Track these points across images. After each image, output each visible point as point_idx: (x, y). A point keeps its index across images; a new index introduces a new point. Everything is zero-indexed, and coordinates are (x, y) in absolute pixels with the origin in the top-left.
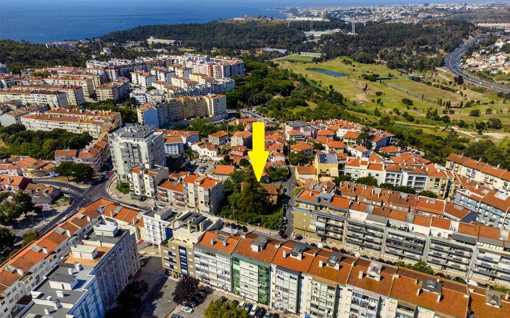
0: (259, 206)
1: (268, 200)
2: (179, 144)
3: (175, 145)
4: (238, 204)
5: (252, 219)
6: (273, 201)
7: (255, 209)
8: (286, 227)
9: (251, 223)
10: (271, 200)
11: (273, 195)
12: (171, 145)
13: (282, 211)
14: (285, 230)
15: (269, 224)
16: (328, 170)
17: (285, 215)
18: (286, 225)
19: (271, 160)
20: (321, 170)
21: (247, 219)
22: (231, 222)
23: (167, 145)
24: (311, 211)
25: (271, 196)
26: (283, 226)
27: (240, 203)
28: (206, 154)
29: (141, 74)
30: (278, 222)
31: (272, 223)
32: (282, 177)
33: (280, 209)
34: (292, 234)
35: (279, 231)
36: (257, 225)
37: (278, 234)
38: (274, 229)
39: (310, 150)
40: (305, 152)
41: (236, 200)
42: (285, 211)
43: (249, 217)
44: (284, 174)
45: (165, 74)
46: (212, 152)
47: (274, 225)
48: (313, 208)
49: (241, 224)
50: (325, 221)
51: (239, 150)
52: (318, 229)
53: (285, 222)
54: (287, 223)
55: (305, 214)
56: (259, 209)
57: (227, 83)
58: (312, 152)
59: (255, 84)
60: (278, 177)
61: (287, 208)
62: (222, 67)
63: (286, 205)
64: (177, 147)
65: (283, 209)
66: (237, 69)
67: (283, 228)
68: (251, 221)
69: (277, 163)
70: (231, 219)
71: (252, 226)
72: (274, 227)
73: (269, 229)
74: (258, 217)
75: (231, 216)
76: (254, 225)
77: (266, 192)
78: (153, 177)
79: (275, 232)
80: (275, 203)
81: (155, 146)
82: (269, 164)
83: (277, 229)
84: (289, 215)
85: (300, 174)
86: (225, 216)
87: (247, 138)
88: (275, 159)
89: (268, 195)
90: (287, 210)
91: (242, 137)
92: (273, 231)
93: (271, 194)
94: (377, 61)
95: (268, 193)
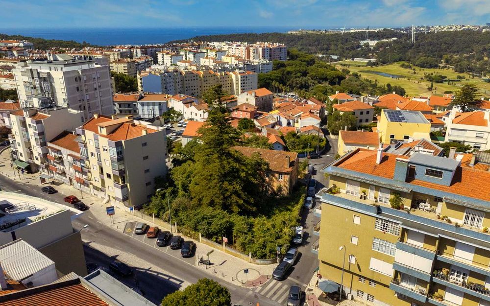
0: (236, 193)
1: (269, 184)
2: (160, 104)
3: (154, 104)
4: (191, 186)
5: (209, 224)
6: (280, 188)
7: (225, 198)
8: (300, 255)
9: (209, 236)
10: (275, 185)
11: (281, 173)
12: (148, 104)
13: (296, 210)
14: (295, 263)
15: (252, 242)
16: (407, 137)
17: (302, 222)
18: (301, 249)
19: (296, 125)
20: (392, 136)
21: (198, 223)
22: (165, 227)
23: (143, 105)
24: (379, 210)
25: (277, 175)
26: (291, 252)
27: (196, 184)
28: (193, 116)
29: (167, 54)
30: (279, 238)
31: (261, 240)
32: (308, 150)
33: (293, 206)
34: (315, 278)
35: (275, 266)
36: (220, 243)
37: (271, 273)
38: (263, 257)
39: (368, 113)
40: (357, 114)
41: (189, 176)
42: (304, 212)
43: (203, 218)
44: (315, 143)
45: (195, 54)
46: (201, 112)
47: (265, 246)
48: (385, 200)
49: (186, 235)
50: (433, 249)
51: (244, 109)
52: (401, 274)
53: (299, 241)
54: (304, 243)
55: (357, 221)
56: (235, 198)
57: (264, 64)
58: (370, 117)
59: (298, 68)
60: (303, 148)
61: (310, 205)
62: (260, 49)
63: (309, 199)
64: (157, 108)
65: (299, 206)
66: (277, 52)
67: (290, 256)
68: (207, 230)
69: (305, 130)
70: (166, 221)
71: (209, 241)
72: (264, 252)
73: (250, 255)
74: (227, 222)
75: (169, 212)
76: (215, 240)
77: (266, 167)
78: (38, 122)
79: (265, 266)
80: (285, 192)
81: (85, 81)
82: (290, 129)
83: (271, 259)
84: (313, 223)
85: (347, 144)
86: (155, 212)
87: (262, 97)
88: (301, 124)
89: (269, 172)
90: (310, 210)
91: (253, 95)
92: (258, 264)
93: (277, 172)
94: (441, 65)
95: (270, 168)
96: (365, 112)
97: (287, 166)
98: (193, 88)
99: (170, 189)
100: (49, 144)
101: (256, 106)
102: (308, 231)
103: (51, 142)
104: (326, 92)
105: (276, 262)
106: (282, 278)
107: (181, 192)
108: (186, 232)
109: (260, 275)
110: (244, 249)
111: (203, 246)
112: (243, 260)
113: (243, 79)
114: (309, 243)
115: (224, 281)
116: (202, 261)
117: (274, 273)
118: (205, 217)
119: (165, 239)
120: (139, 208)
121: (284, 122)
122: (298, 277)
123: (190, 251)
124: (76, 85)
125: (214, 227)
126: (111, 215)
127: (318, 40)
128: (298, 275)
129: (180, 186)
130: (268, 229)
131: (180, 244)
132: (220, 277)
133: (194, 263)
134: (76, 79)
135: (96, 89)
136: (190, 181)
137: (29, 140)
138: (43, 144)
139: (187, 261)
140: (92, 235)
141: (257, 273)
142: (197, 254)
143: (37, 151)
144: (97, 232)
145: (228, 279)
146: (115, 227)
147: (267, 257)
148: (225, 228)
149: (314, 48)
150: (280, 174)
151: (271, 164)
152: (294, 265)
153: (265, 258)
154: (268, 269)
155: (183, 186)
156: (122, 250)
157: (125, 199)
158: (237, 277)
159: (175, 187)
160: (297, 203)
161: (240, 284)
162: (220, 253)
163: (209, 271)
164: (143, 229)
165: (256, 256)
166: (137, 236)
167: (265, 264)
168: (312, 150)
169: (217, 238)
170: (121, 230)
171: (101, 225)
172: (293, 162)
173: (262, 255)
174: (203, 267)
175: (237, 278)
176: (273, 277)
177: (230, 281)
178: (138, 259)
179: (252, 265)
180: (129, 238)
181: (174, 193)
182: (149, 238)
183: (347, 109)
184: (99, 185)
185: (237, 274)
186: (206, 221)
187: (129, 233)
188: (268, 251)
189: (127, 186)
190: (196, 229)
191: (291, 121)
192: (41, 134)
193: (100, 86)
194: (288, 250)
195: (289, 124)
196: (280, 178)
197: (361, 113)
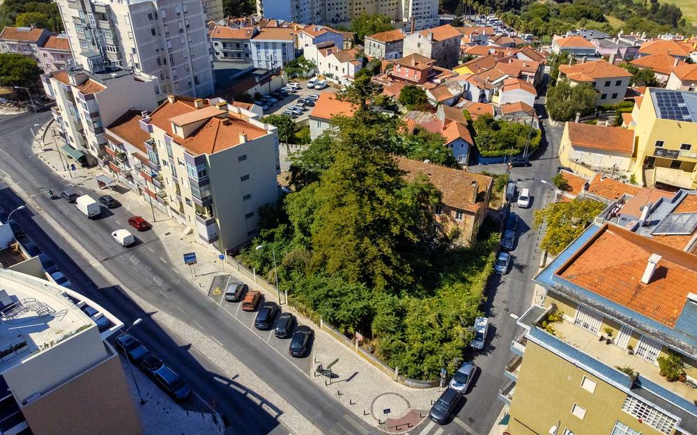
1: (440, 227)
2: (284, 45)
3: (274, 46)
4: (313, 228)
5: (336, 306)
6: (456, 234)
7: (364, 264)
8: (479, 371)
9: (335, 323)
10: (450, 227)
11: (460, 211)
12: (266, 46)
13: (479, 282)
14: (469, 390)
15: (401, 349)
16: (686, 147)
19: (495, 99)
20: (660, 143)
21: (319, 301)
22: (272, 295)
23: (258, 45)
24: (636, 384)
25: (454, 214)
26: (465, 370)
28: (333, 71)
30: (446, 340)
31: (417, 346)
32: (512, 151)
33: (474, 274)
35: (437, 392)
36: (350, 336)
37: (429, 408)
38: (418, 376)
39: (618, 83)
40: (600, 86)
42: (493, 283)
43: (327, 296)
44: (522, 141)
46: (345, 65)
47: (421, 358)
49: (301, 312)
51: (413, 65)
53: (480, 345)
54: (487, 348)
55: (589, 386)
56: (380, 265)
58: (622, 90)
60: (503, 148)
61: (504, 269)
63: (503, 258)
64: (279, 52)
65: (484, 275)
67: (461, 379)
68: (331, 316)
69: (509, 110)
70: (272, 283)
71: (335, 332)
72: (417, 370)
73: (397, 372)
74: (365, 307)
75: (275, 270)
76: (343, 330)
77: (436, 200)
78: (89, 98)
79: (418, 390)
80: (464, 241)
81: (164, 20)
82: (486, 109)
83: (431, 381)
84: (505, 306)
85: (576, 147)
86: (258, 265)
87: (444, 42)
88: (504, 98)
89: (440, 207)
90: (502, 279)
91: (430, 38)
92: (408, 386)
93: (454, 209)
95: (444, 201)
96: (613, 83)
97: (472, 199)
98: (339, 6)
99: (282, 227)
100: (108, 132)
101: (432, 58)
102: (496, 322)
103: (109, 128)
104: (548, 15)
105: (439, 386)
106: (446, 421)
107: (298, 235)
108: (300, 308)
109: (409, 410)
110: (387, 356)
111: (325, 336)
112: (384, 374)
113: (416, 7)
114: (493, 348)
115: (351, 414)
116: (320, 370)
117: (433, 410)
118: (330, 293)
119: (269, 317)
120: (234, 253)
121: (475, 93)
122: (471, 420)
123: (303, 344)
124: (150, 25)
125: (342, 314)
126: (192, 264)
128: (471, 416)
129: (295, 224)
130: (430, 325)
131: (291, 329)
132: (346, 404)
133: (308, 371)
134: (150, 16)
135: (181, 31)
136: (313, 220)
137: (79, 120)
138: (99, 131)
139: (295, 364)
140: (162, 295)
141: (406, 405)
142: (314, 353)
143: (92, 139)
144: (169, 290)
145: (358, 411)
146: (196, 283)
147: (424, 377)
148: (361, 316)
150: (458, 212)
151: (444, 195)
152: (467, 393)
153: (421, 379)
154: (426, 397)
155: (300, 225)
156: (202, 331)
157: (213, 239)
158: (372, 407)
159: (289, 223)
160: (481, 266)
161: (376, 424)
162: (349, 354)
163: (331, 389)
164: (238, 295)
165: (407, 373)
166: (228, 304)
167: (420, 388)
168: (517, 151)
169: (346, 328)
170: (205, 291)
171: (178, 276)
172: (483, 193)
173: (416, 374)
174: (321, 381)
175: (372, 411)
176: (431, 417)
177: (361, 416)
178: (225, 353)
179: (399, 385)
180: (215, 308)
181: (288, 234)
182: (244, 310)
183: (584, 78)
184: (177, 208)
185: (373, 402)
186: (331, 301)
187: (216, 297)
188: (426, 369)
189: (215, 221)
190: (315, 307)
191: (487, 93)
192: (95, 115)
193: (188, 26)
194: (460, 367)
195: (482, 96)
196: (457, 218)
197: (608, 84)
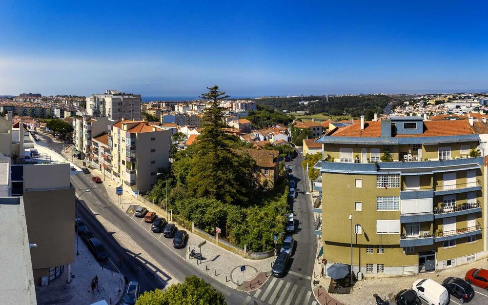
1: (257, 180)
2: (172, 129)
4: (188, 177)
5: (203, 213)
6: (266, 183)
7: (219, 187)
9: (201, 226)
10: (262, 179)
11: (266, 169)
13: (283, 200)
14: (293, 252)
15: (246, 232)
17: (290, 209)
18: (296, 237)
19: (271, 140)
21: (192, 211)
22: (162, 214)
25: (263, 171)
26: (288, 241)
27: (192, 176)
30: (273, 226)
31: (256, 231)
32: (283, 155)
33: (280, 197)
35: (273, 259)
36: (213, 234)
37: (270, 269)
38: (259, 250)
39: (318, 129)
40: (312, 130)
41: (186, 169)
42: (290, 201)
43: (197, 207)
44: (287, 150)
47: (260, 237)
49: (180, 224)
53: (292, 228)
54: (297, 230)
56: (228, 187)
57: (242, 112)
58: (320, 132)
59: (264, 115)
61: (294, 195)
62: (240, 104)
63: (292, 189)
65: (285, 195)
66: (250, 106)
67: (286, 246)
68: (200, 219)
69: (277, 143)
70: (163, 208)
71: (202, 232)
72: (259, 244)
73: (245, 249)
74: (221, 211)
75: (166, 200)
76: (208, 230)
77: (253, 163)
79: (260, 260)
80: (271, 185)
81: (124, 106)
82: (267, 142)
83: (268, 251)
84: (300, 210)
85: (310, 148)
86: (155, 198)
87: (244, 124)
88: (274, 139)
89: (256, 168)
90: (295, 200)
91: (238, 122)
92: (253, 259)
93: (263, 168)
94: (344, 114)
95: (257, 164)
96: (316, 129)
97: (271, 161)
99: (170, 180)
101: (240, 129)
102: (297, 218)
103: (94, 138)
105: (274, 255)
106: (282, 275)
107: (179, 183)
108: (180, 221)
109: (257, 274)
110: (238, 242)
111: (195, 237)
112: (237, 255)
114: (300, 229)
115: (217, 282)
116: (193, 254)
117: (274, 268)
118: (199, 205)
119: (160, 225)
120: (143, 193)
121: (262, 138)
122: (300, 270)
123: (181, 242)
124: (118, 107)
125: (207, 217)
126: (119, 195)
127: (274, 101)
128: (299, 267)
129: (178, 178)
130: (262, 218)
131: (173, 233)
132: (213, 276)
133: (184, 256)
134: (119, 104)
135: (130, 112)
136: (188, 173)
139: (177, 252)
140: (101, 209)
141: (254, 271)
142: (188, 246)
145: (221, 279)
147: (264, 249)
148: (219, 218)
149: (272, 106)
150: (265, 170)
151: (257, 161)
152: (292, 255)
153: (261, 252)
154: (266, 264)
155: (181, 177)
157: (133, 184)
158: (231, 276)
159: (174, 178)
160: (283, 193)
162: (212, 246)
163: (201, 267)
164: (143, 213)
165: (252, 249)
167: (262, 259)
168: (286, 155)
169: (210, 229)
170: (125, 210)
171: (110, 203)
172: (276, 158)
173: (257, 248)
174: (193, 262)
175: (231, 278)
176: (273, 273)
177: (224, 282)
178: (131, 241)
179: (248, 260)
180: (129, 219)
181: (173, 184)
183: (305, 127)
184: (117, 171)
185: (232, 272)
186: (199, 209)
187: (130, 214)
188: (264, 242)
189: (135, 173)
190: (190, 219)
191: (267, 138)
193: (133, 110)
195: (265, 139)
196: (265, 173)
197: (314, 129)
